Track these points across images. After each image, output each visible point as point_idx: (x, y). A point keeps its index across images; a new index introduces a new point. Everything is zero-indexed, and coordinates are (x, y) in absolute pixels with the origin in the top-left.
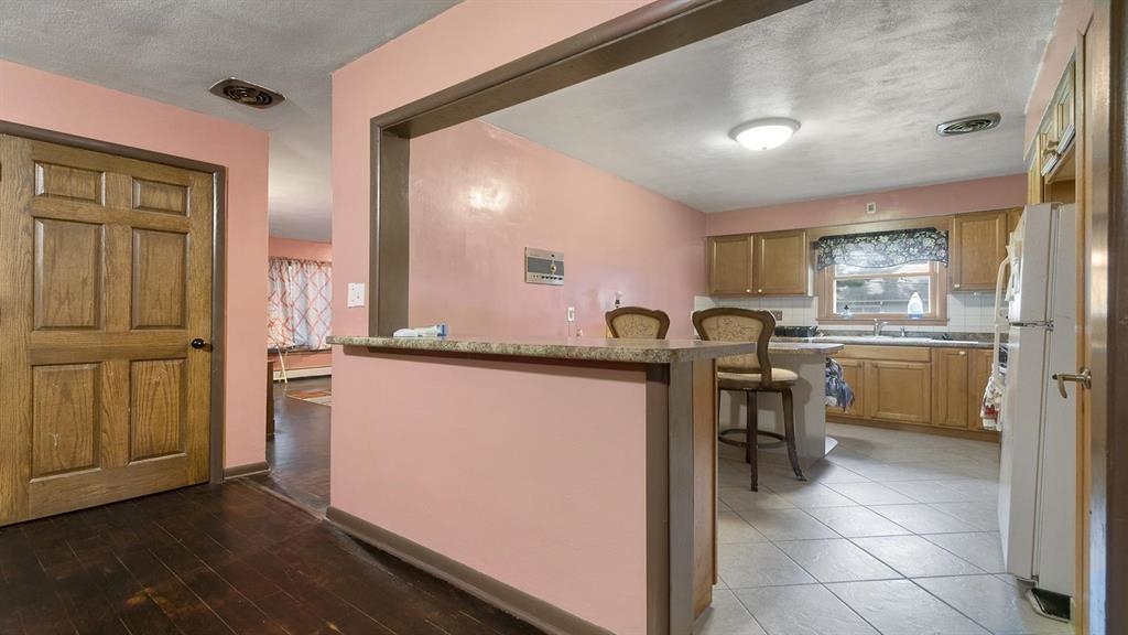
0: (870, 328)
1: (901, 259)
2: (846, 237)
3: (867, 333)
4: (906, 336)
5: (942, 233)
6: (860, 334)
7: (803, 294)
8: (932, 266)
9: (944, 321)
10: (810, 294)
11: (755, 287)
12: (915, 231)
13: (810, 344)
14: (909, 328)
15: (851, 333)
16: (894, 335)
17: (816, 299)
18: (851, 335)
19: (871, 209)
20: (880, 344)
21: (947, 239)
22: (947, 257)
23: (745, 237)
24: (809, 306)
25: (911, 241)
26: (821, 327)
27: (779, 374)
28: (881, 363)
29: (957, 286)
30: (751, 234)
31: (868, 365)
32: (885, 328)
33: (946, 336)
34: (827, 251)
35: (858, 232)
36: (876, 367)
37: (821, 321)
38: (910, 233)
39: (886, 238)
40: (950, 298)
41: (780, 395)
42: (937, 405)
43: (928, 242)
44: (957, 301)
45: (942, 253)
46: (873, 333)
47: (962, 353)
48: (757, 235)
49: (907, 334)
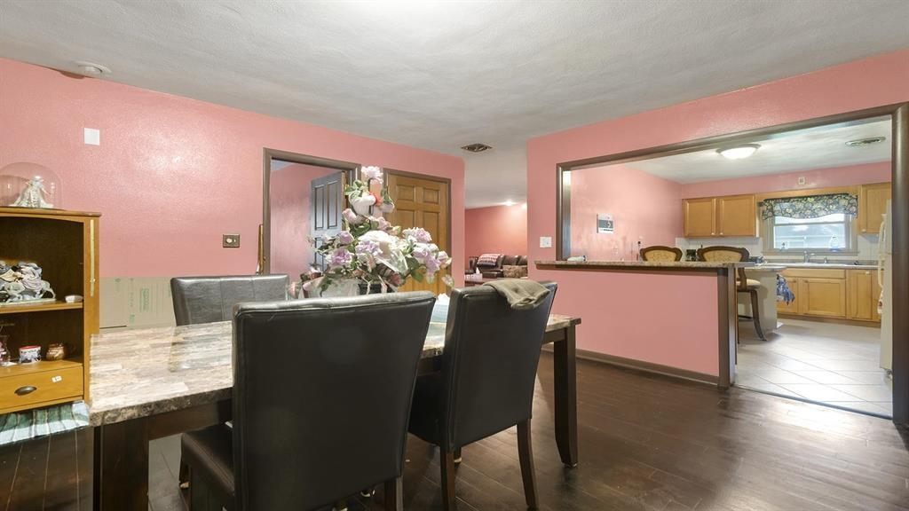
0: (802, 258)
1: (823, 213)
2: (783, 199)
3: (799, 261)
4: (827, 263)
5: (854, 196)
6: (794, 261)
7: (753, 236)
8: (846, 218)
9: (856, 252)
10: (757, 236)
11: (718, 231)
12: (833, 195)
13: (759, 266)
14: (829, 258)
15: (787, 261)
16: (819, 262)
17: (761, 239)
18: (787, 262)
19: (801, 181)
20: (809, 268)
21: (857, 199)
22: (857, 212)
23: (710, 199)
24: (757, 244)
25: (831, 201)
26: (765, 257)
27: (750, 282)
28: (809, 280)
29: (864, 230)
30: (713, 198)
31: (801, 281)
32: (813, 258)
33: (856, 263)
34: (769, 207)
35: (792, 196)
36: (807, 282)
37: (765, 253)
38: (830, 196)
39: (813, 199)
40: (860, 237)
41: (749, 294)
42: (850, 306)
43: (843, 202)
44: (864, 240)
45: (854, 209)
46: (804, 261)
47: (868, 272)
48: (718, 198)
49: (828, 262)
